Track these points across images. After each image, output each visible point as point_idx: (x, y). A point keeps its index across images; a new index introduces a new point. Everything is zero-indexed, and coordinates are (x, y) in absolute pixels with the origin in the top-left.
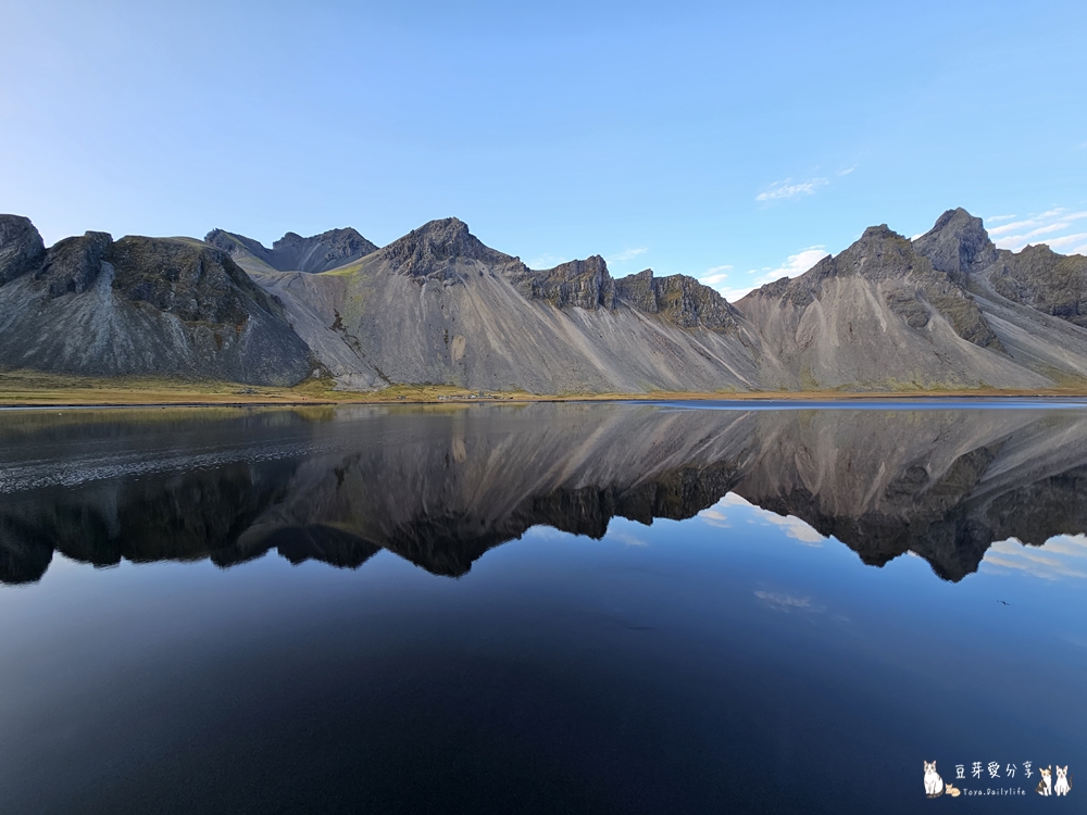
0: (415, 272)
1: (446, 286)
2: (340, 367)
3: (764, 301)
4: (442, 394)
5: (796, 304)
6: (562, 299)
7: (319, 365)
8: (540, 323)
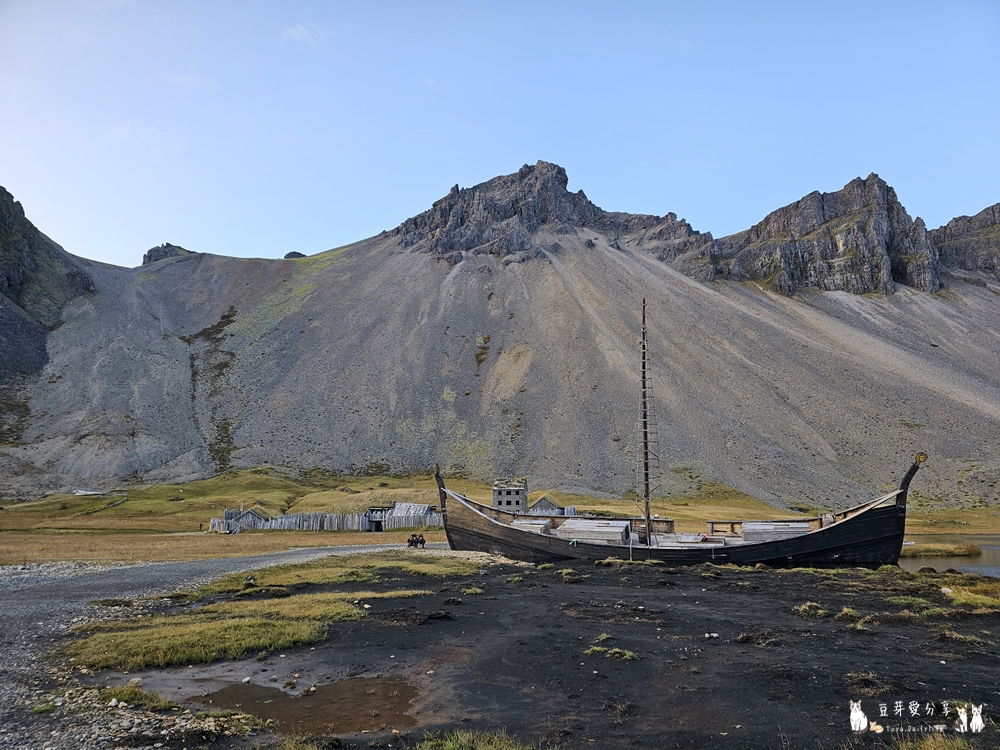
0: (445, 246)
1: (508, 263)
6: (792, 276)
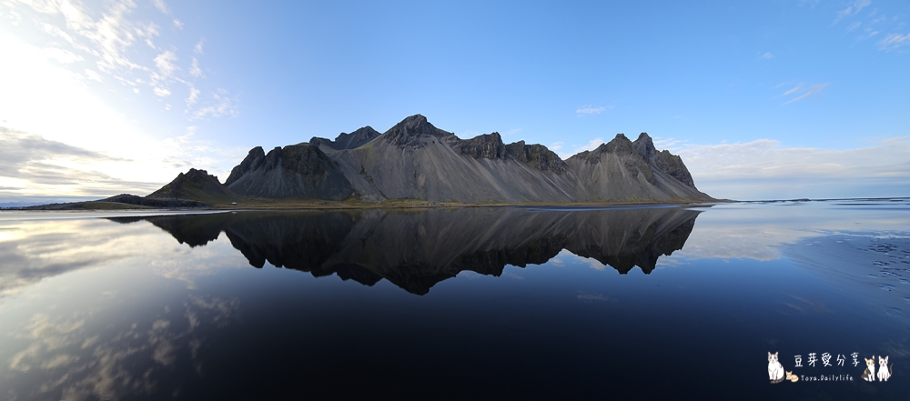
0: (399, 143)
1: (415, 149)
2: (364, 191)
3: (578, 160)
4: (414, 203)
5: (591, 163)
6: (478, 154)
7: (355, 191)
8: (466, 167)
